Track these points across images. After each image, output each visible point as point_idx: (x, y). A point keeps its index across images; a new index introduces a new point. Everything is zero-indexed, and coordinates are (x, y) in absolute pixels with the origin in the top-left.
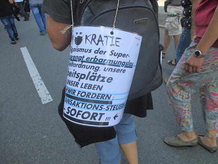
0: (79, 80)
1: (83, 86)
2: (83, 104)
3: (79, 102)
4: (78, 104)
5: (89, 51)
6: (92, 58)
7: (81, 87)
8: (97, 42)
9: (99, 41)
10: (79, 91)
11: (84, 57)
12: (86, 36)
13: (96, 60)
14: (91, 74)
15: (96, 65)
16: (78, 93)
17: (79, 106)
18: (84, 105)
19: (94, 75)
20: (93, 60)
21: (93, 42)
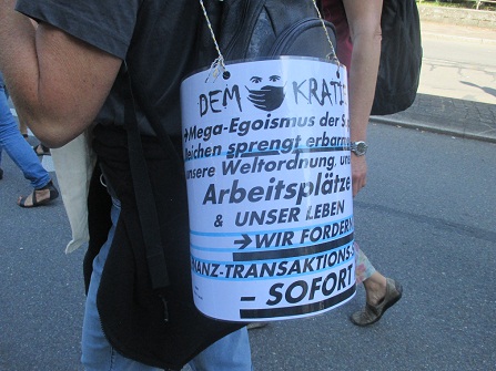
0: (299, 202)
1: (312, 214)
2: (319, 258)
3: (310, 257)
4: (308, 265)
5: (308, 122)
6: (318, 139)
7: (308, 218)
8: (320, 99)
9: (324, 95)
10: (305, 231)
11: (298, 139)
12: (295, 83)
13: (326, 142)
14: (323, 179)
15: (327, 155)
16: (304, 236)
17: (311, 270)
18: (323, 260)
19: (329, 178)
20: (320, 142)
21: (313, 98)
